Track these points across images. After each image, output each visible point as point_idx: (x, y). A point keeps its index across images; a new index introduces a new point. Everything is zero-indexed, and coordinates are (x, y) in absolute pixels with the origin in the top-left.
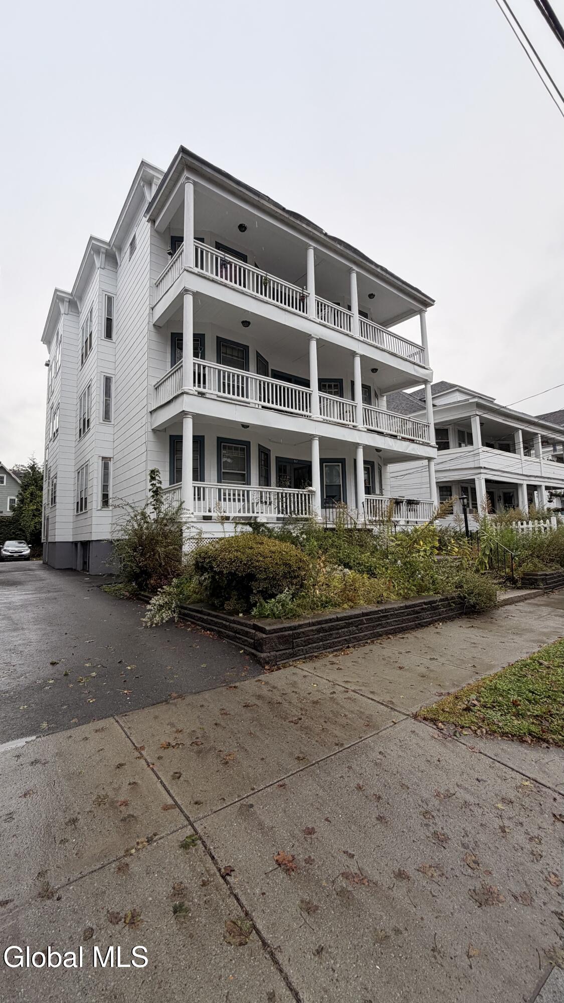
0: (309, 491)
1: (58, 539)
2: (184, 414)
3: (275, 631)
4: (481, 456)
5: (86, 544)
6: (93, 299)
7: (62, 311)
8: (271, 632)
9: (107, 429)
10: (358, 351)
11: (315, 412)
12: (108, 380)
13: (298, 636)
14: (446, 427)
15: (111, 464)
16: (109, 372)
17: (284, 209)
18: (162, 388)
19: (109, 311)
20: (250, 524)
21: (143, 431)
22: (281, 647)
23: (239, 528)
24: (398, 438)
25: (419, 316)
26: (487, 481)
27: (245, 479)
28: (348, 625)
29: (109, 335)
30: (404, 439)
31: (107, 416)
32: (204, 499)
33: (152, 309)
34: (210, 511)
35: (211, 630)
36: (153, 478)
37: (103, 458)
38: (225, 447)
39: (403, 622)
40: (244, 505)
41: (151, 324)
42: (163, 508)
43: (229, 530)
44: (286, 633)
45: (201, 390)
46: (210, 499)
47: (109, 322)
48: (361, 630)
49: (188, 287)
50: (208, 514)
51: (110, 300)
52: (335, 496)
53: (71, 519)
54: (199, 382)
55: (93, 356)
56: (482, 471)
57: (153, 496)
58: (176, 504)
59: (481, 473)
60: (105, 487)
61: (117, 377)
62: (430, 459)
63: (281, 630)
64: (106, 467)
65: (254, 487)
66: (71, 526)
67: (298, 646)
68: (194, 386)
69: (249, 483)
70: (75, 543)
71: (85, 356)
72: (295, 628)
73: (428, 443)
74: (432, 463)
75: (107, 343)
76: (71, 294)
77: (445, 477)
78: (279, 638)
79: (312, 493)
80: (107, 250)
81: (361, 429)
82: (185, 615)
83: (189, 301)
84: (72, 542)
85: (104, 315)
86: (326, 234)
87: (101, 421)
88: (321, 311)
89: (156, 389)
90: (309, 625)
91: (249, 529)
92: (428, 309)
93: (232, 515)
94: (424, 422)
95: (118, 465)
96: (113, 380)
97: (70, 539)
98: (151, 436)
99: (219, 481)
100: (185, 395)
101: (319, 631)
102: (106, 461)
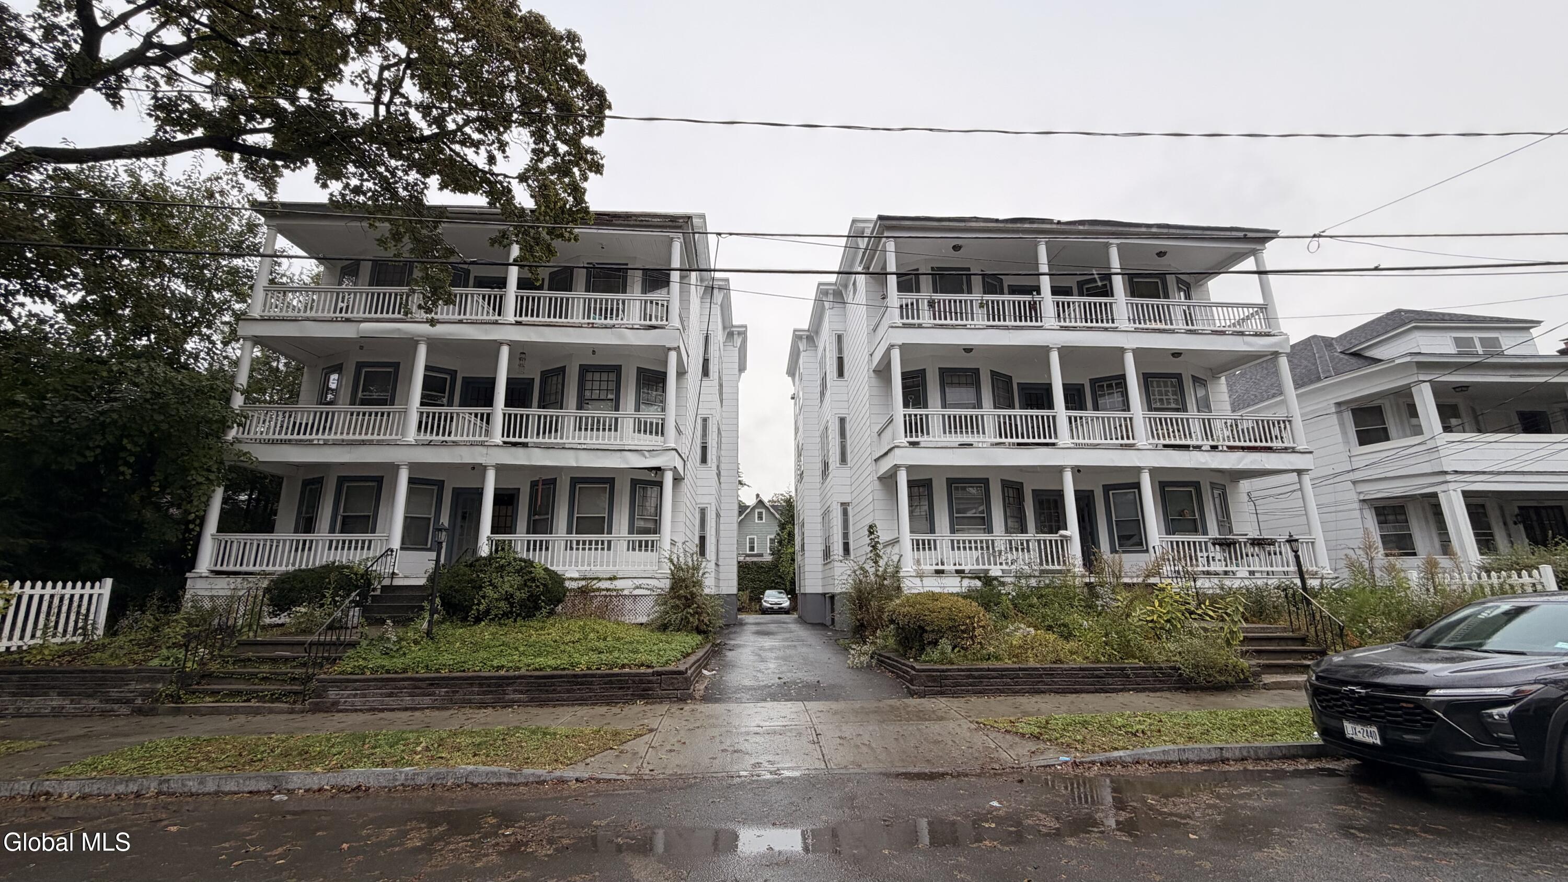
0: (1061, 536)
1: (809, 590)
2: (896, 467)
3: (924, 671)
4: (1442, 453)
5: (832, 597)
6: (826, 339)
7: (801, 349)
8: (918, 671)
9: (845, 472)
10: (1126, 346)
11: (1064, 436)
12: (842, 421)
13: (946, 678)
14: (1376, 403)
15: (850, 509)
16: (843, 412)
17: (997, 221)
18: (883, 435)
19: (840, 350)
20: (979, 578)
21: (869, 479)
22: (930, 684)
23: (966, 582)
24: (1220, 448)
25: (1252, 258)
26: (1466, 494)
27: (985, 524)
28: (1002, 677)
29: (841, 373)
30: (1231, 448)
31: (843, 459)
32: (935, 549)
33: (871, 355)
34: (943, 564)
35: (893, 672)
36: (871, 533)
37: (842, 504)
38: (957, 488)
39: (1075, 683)
40: (982, 554)
41: (871, 371)
42: (882, 563)
43: (953, 585)
44: (934, 674)
45: (914, 439)
46: (942, 548)
47: (840, 360)
48: (1017, 684)
49: (894, 342)
50: (940, 567)
51: (840, 338)
52: (1133, 536)
53: (820, 568)
54: (911, 432)
55: (828, 394)
56: (1448, 478)
57: (871, 551)
58: (896, 558)
59: (1447, 482)
60: (846, 535)
61: (851, 416)
62: (1300, 472)
63: (929, 670)
64: (845, 513)
65: (999, 535)
66: (820, 576)
67: (946, 686)
68: (906, 436)
69: (990, 530)
70: (824, 595)
71: (822, 394)
72: (943, 671)
73: (1293, 448)
74: (1306, 478)
75: (840, 383)
76: (808, 330)
77: (1379, 491)
78: (927, 676)
79: (1067, 539)
80: (834, 290)
81: (1140, 447)
82: (882, 661)
83: (896, 355)
84: (822, 594)
85: (835, 355)
86: (1059, 223)
87: (838, 465)
88: (1064, 311)
89: (879, 435)
90: (959, 670)
91: (978, 584)
92: (1267, 245)
93: (967, 568)
94: (1281, 414)
95: (857, 510)
96: (848, 420)
97: (820, 591)
98: (877, 483)
99: (953, 531)
100: (896, 449)
101: (968, 677)
102: (845, 506)
